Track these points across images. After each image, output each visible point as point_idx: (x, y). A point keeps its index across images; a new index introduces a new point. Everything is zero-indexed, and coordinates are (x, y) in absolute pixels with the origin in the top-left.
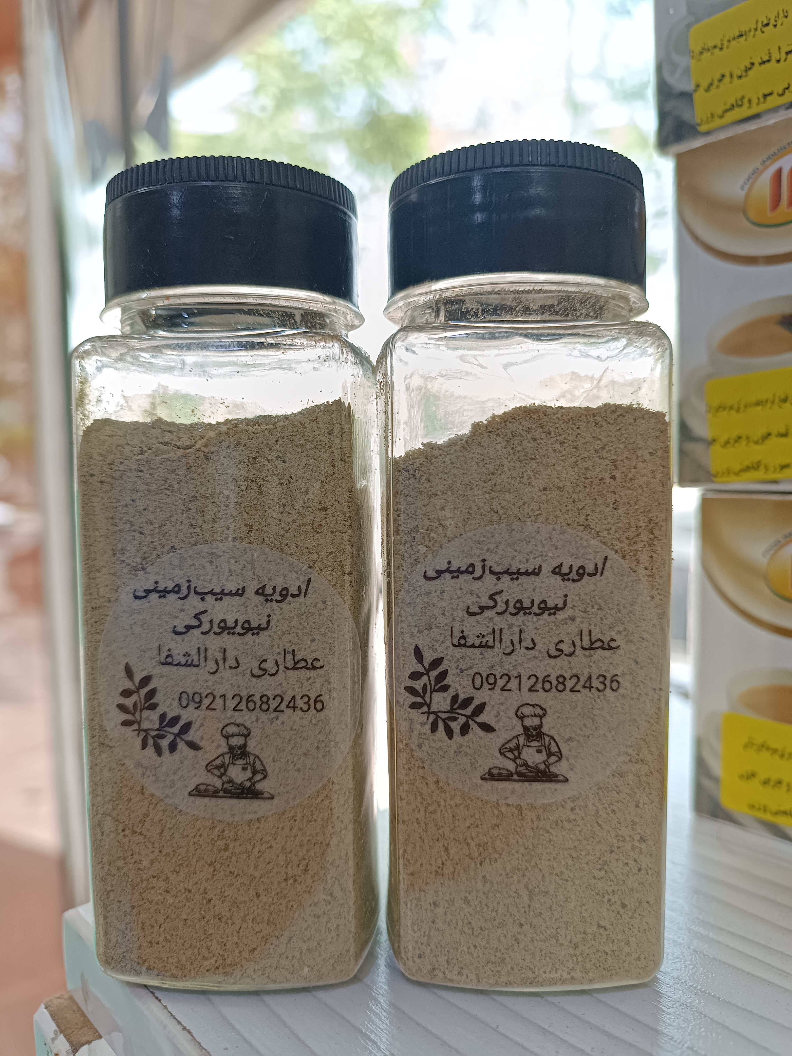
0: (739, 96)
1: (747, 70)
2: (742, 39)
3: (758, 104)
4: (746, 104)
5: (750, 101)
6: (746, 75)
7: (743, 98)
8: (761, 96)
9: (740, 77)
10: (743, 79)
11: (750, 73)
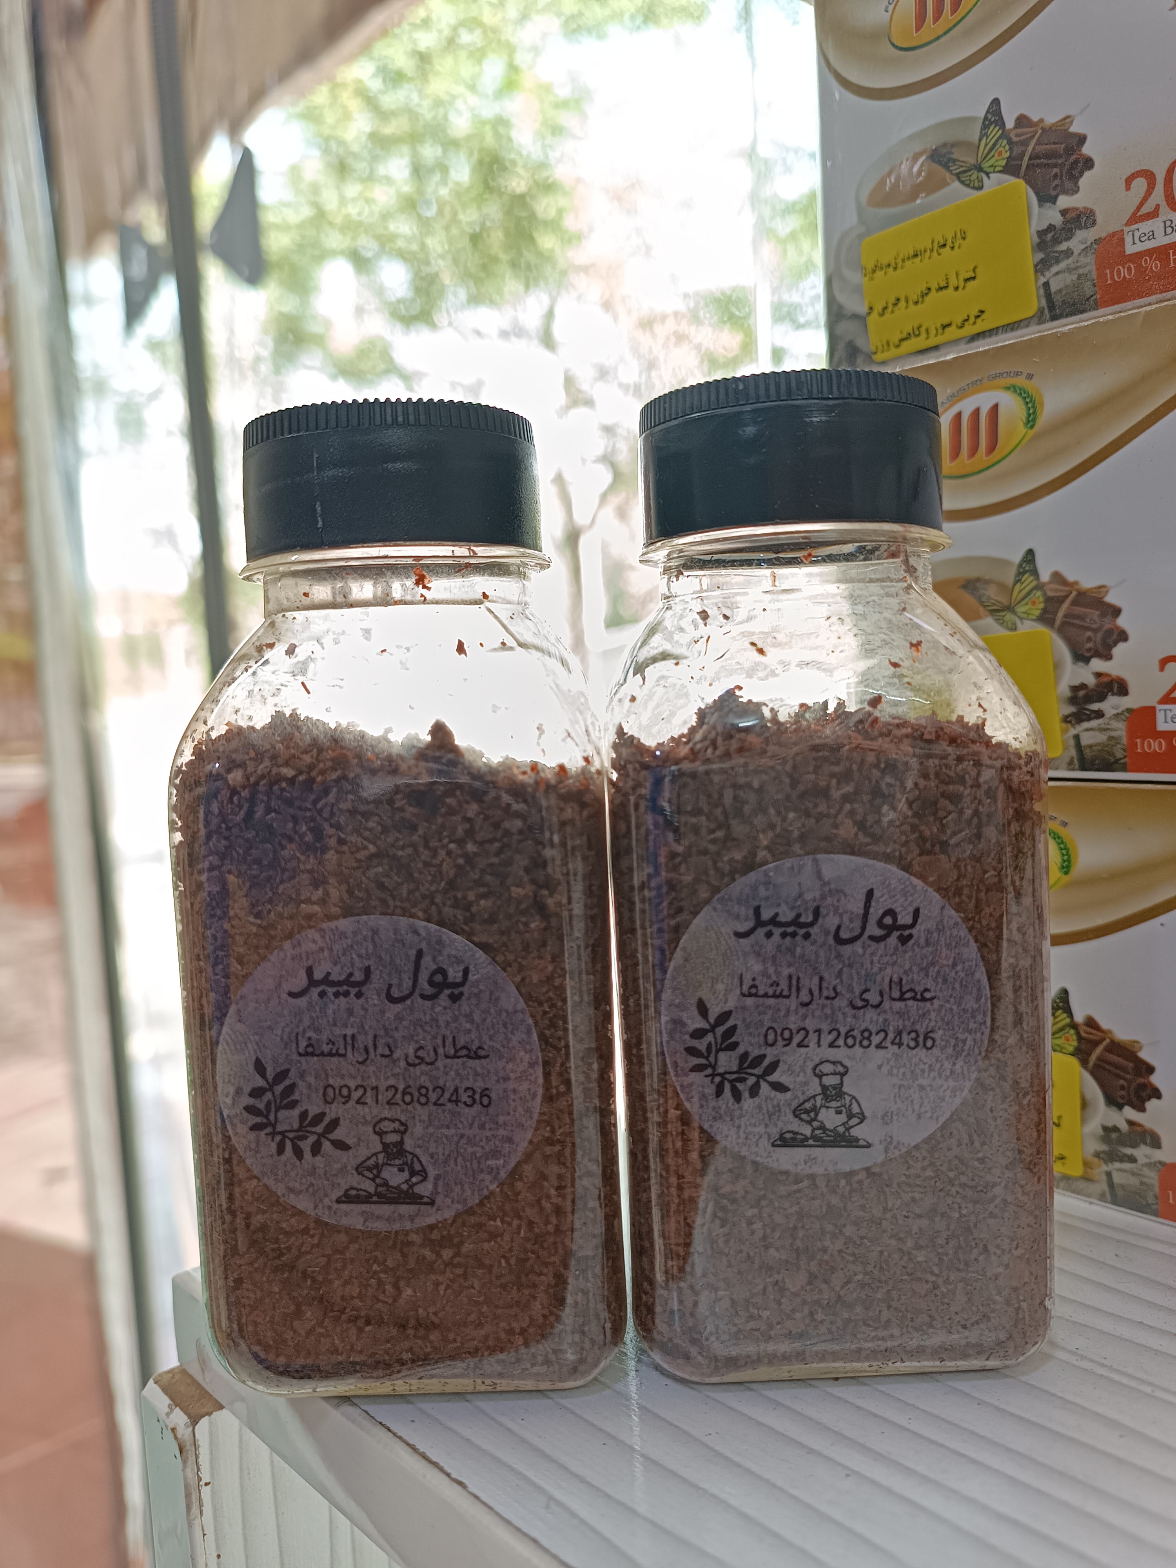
0: (916, 325)
1: (924, 295)
2: (918, 259)
3: (936, 335)
4: (924, 335)
5: (927, 331)
6: (923, 302)
7: (919, 328)
8: (939, 326)
9: (916, 303)
10: (920, 306)
11: (927, 299)
